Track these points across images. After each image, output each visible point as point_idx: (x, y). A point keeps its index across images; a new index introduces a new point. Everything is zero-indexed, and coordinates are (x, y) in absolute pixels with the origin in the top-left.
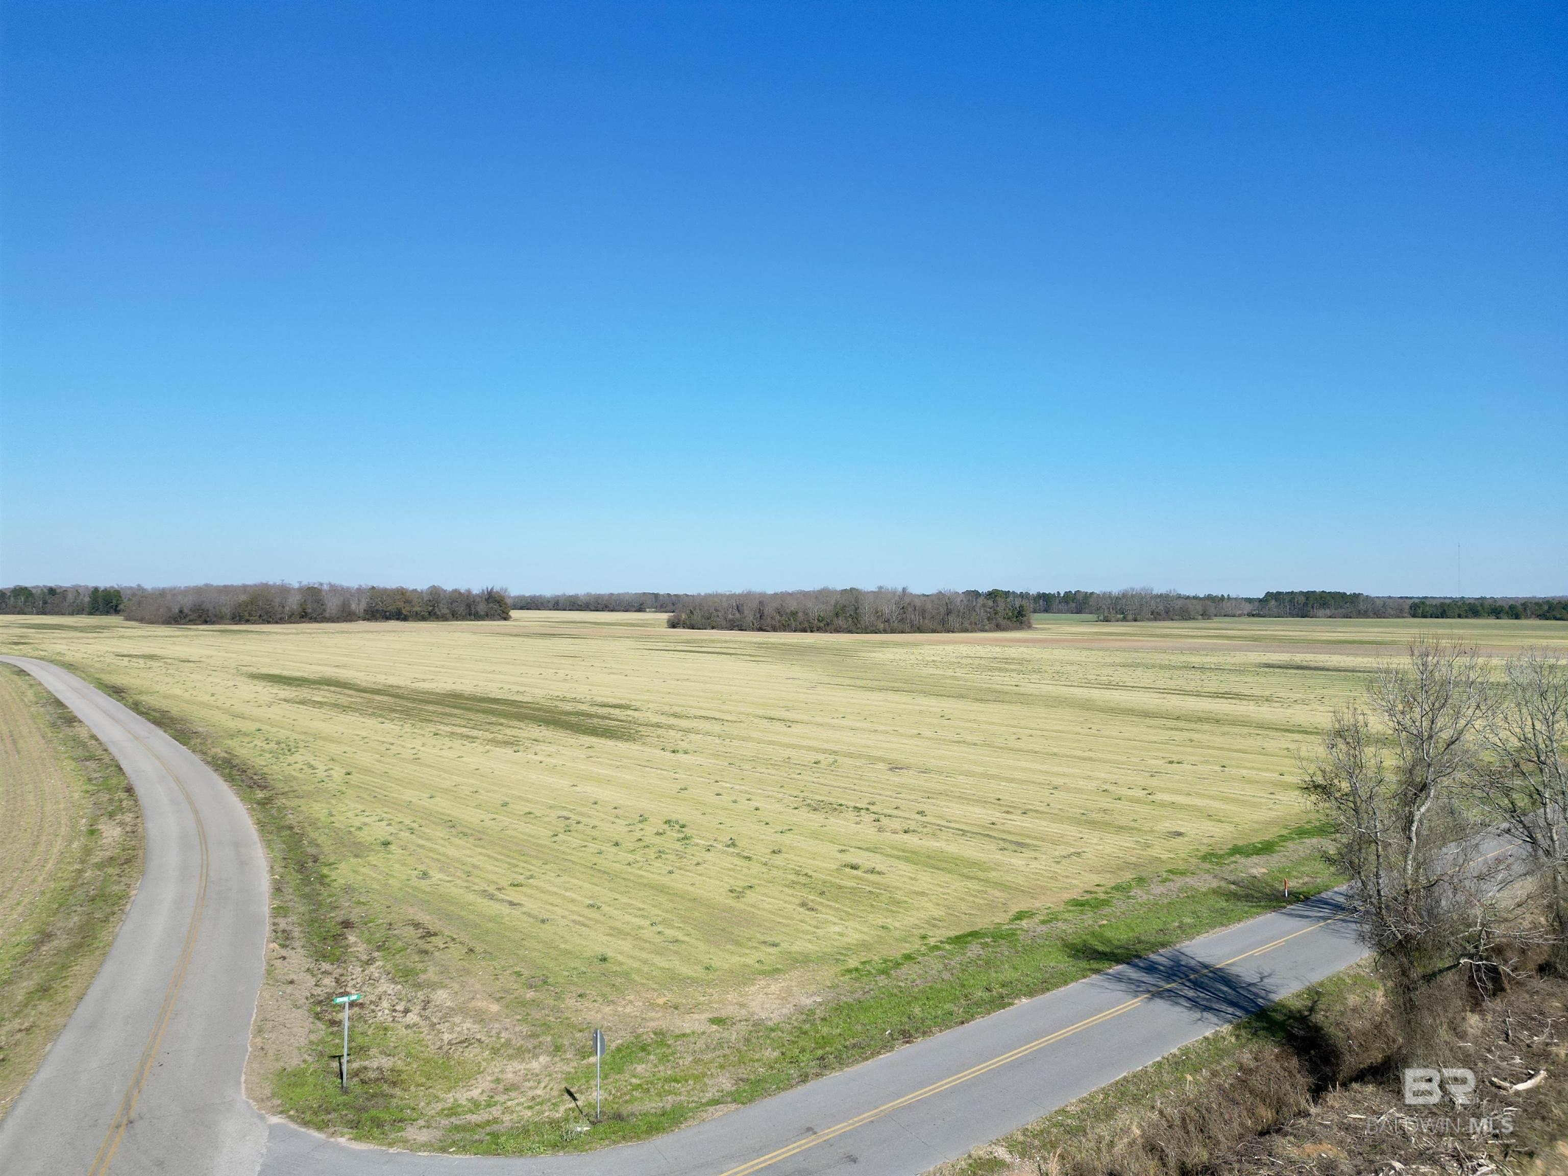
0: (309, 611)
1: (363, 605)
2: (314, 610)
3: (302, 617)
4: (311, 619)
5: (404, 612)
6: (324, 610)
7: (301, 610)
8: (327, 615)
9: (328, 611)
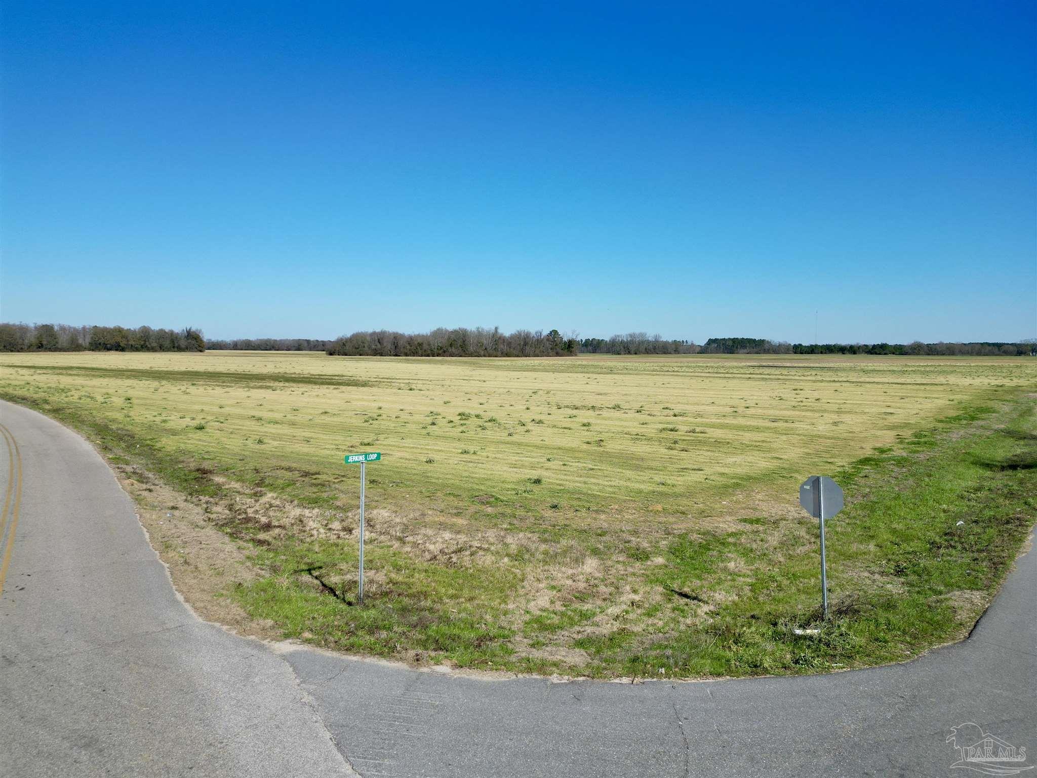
0: (44, 343)
1: (88, 340)
2: (49, 342)
3: (39, 347)
4: (46, 348)
5: (122, 345)
6: (57, 343)
7: (38, 342)
8: (59, 347)
9: (60, 343)
